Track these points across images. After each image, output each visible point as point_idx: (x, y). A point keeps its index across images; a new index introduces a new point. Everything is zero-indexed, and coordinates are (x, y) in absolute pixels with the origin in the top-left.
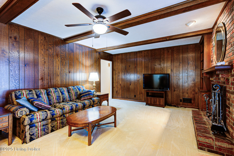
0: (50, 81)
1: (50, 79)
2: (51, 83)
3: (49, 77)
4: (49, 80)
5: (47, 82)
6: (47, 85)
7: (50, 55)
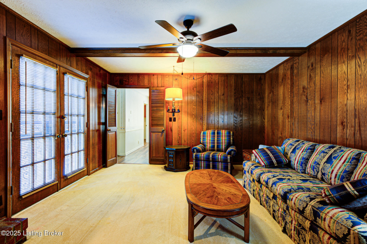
0: (360, 130)
1: (359, 126)
2: (360, 134)
3: (357, 120)
4: (357, 128)
5: (353, 132)
6: (353, 140)
7: (359, 66)
